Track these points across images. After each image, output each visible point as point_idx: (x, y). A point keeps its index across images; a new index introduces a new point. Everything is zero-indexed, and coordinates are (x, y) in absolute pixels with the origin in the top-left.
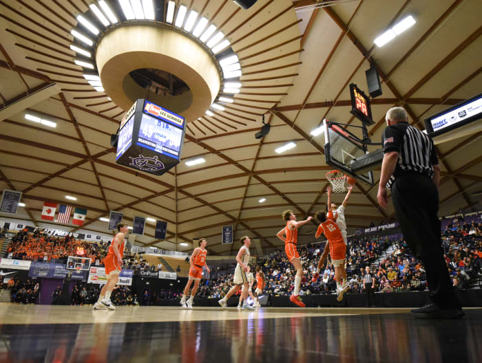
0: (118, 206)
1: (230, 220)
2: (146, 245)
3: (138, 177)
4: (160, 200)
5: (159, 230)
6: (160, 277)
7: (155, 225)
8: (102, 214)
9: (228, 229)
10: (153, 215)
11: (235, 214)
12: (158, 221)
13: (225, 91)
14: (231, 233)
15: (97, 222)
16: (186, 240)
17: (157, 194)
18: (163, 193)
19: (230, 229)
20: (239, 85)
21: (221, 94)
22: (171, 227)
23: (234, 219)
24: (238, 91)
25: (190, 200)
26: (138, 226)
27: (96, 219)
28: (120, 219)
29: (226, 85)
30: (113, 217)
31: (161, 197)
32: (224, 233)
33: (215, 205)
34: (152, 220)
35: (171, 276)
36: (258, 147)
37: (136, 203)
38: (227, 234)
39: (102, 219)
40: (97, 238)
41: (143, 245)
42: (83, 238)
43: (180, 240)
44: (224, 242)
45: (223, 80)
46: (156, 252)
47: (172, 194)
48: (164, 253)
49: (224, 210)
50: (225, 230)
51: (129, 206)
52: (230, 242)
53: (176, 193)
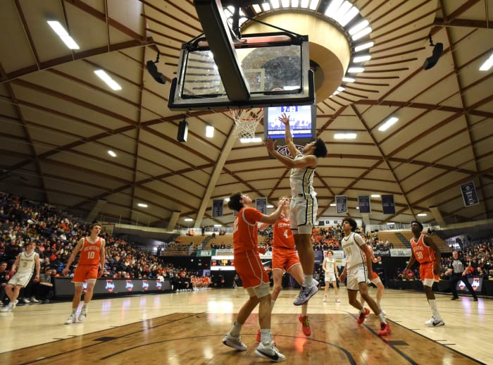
0: (341, 190)
1: (468, 175)
2: (383, 222)
3: (343, 159)
4: (374, 174)
5: (387, 205)
6: (392, 255)
7: (381, 200)
8: (331, 200)
9: (468, 188)
10: (376, 191)
11: (472, 166)
12: (382, 196)
13: (355, 38)
14: (473, 191)
15: (330, 208)
16: (423, 210)
17: (370, 169)
18: (375, 167)
19: (471, 187)
20: (365, 23)
21: (352, 44)
22: (399, 199)
23: (473, 174)
24: (369, 30)
25: (405, 165)
26: (363, 205)
27: (328, 206)
28: (345, 201)
29: (351, 32)
30: (338, 201)
31: (374, 171)
32: (464, 193)
33: (439, 163)
34: (376, 196)
35: (405, 253)
36: (455, 76)
37: (354, 183)
38: (469, 193)
39: (331, 205)
40: (335, 223)
41: (380, 222)
42: (323, 225)
43: (416, 211)
44: (467, 204)
45: (344, 31)
46: (393, 228)
47: (384, 165)
48: (402, 228)
49: (455, 166)
50: (464, 189)
51: (350, 187)
52: (475, 203)
53: (388, 163)
